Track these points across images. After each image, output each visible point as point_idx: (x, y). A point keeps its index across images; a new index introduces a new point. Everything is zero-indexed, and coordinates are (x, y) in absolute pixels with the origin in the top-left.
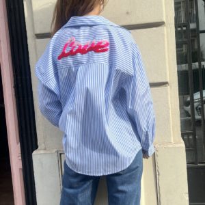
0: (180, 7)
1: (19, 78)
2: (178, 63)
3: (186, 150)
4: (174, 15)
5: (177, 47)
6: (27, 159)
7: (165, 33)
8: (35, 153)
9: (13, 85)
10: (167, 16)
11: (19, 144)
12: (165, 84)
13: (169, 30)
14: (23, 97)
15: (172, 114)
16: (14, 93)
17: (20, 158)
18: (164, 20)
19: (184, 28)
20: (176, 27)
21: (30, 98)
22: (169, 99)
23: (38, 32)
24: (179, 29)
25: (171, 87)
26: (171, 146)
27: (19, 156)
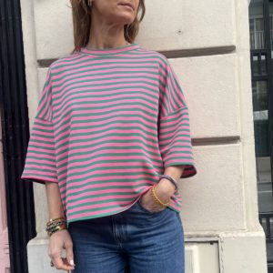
3: (267, 242)
6: (18, 253)
8: (31, 243)
10: (239, 38)
11: (6, 230)
13: (242, 59)
14: (16, 157)
15: (246, 185)
17: (8, 251)
19: (263, 57)
23: (42, 57)
24: (255, 58)
25: (243, 144)
27: (5, 248)
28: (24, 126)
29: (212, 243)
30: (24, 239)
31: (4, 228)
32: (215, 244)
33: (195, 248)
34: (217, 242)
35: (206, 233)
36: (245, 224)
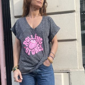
0: (83, 3)
1: (6, 36)
2: (81, 30)
4: (80, 7)
5: (81, 22)
7: (76, 15)
9: (3, 40)
10: (76, 8)
11: (5, 67)
12: (75, 40)
13: (77, 14)
14: (8, 45)
15: (79, 54)
16: (4, 43)
17: (6, 74)
18: (75, 9)
20: (80, 13)
21: (11, 46)
22: (77, 47)
23: (16, 15)
24: (82, 14)
25: (78, 42)
26: (78, 70)
27: (5, 73)
28: (10, 36)
29: (67, 72)
30: (10, 70)
31: (4, 67)
32: (68, 73)
33: (62, 74)
34: (69, 72)
35: (66, 69)
36: (78, 67)
